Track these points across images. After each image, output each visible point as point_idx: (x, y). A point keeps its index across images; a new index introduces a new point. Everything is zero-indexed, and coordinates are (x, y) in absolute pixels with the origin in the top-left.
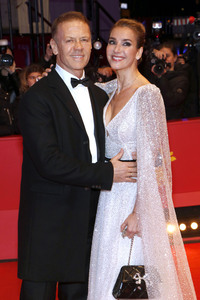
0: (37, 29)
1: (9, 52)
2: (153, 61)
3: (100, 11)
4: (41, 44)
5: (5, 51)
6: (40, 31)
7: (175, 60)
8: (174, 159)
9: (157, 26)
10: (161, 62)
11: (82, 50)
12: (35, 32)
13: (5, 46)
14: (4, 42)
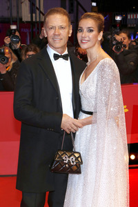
0: (36, 18)
1: (17, 34)
2: (114, 43)
3: (79, 7)
4: (38, 29)
5: (15, 33)
6: (38, 20)
7: (129, 42)
8: (127, 110)
9: (118, 18)
10: (120, 43)
11: (60, 35)
12: (34, 20)
13: (15, 30)
14: (14, 27)
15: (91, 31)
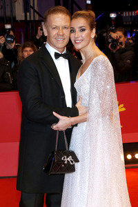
0: (30, 17)
1: (11, 33)
2: (110, 40)
5: (9, 32)
6: (32, 19)
8: (124, 109)
9: (113, 16)
11: (63, 35)
12: (28, 19)
13: (9, 29)
14: (8, 26)
15: (84, 30)
